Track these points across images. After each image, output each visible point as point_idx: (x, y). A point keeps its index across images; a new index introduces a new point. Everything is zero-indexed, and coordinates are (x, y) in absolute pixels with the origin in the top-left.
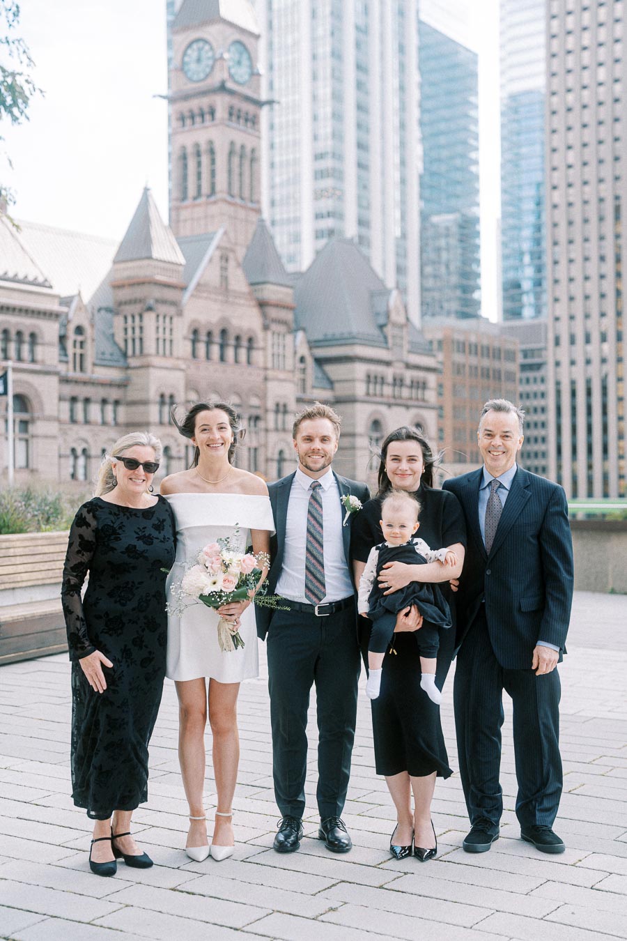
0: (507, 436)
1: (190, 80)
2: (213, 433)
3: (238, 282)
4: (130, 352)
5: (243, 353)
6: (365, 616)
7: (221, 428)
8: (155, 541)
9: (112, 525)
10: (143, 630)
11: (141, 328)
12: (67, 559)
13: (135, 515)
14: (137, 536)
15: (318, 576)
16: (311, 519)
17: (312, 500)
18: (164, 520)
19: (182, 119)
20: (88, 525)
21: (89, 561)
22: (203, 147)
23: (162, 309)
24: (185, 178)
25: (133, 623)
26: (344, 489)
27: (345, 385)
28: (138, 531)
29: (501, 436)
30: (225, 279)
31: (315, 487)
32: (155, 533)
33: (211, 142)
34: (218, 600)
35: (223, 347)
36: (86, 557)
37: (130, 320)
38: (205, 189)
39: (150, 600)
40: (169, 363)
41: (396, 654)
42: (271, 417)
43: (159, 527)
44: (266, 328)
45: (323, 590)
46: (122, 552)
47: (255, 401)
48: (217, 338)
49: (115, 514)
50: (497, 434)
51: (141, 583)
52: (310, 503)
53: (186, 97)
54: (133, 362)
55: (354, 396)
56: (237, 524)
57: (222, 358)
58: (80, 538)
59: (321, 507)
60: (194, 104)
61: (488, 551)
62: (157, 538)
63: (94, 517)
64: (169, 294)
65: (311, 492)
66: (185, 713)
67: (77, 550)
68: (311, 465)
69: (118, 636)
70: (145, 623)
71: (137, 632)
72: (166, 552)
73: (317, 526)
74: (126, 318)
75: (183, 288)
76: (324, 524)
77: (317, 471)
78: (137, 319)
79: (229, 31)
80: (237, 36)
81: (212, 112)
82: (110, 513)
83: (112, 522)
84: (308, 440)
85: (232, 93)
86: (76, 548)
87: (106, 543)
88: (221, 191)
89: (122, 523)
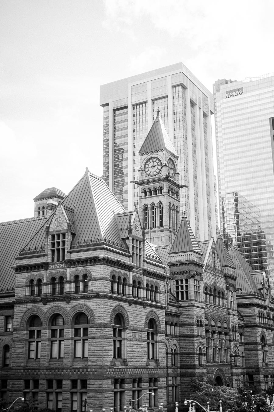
1: (149, 175)
3: (218, 265)
5: (221, 301)
11: (187, 287)
19: (145, 192)
22: (157, 205)
23: (197, 277)
24: (146, 219)
27: (253, 317)
30: (214, 263)
33: (160, 203)
35: (214, 297)
37: (180, 282)
38: (158, 224)
40: (199, 304)
42: (231, 333)
44: (227, 288)
47: (225, 325)
48: (213, 292)
53: (147, 183)
54: (182, 304)
55: (255, 323)
57: (214, 303)
60: (152, 186)
64: (198, 269)
74: (177, 281)
75: (202, 267)
78: (184, 282)
79: (168, 154)
80: (170, 157)
81: (161, 189)
85: (170, 181)
88: (166, 225)
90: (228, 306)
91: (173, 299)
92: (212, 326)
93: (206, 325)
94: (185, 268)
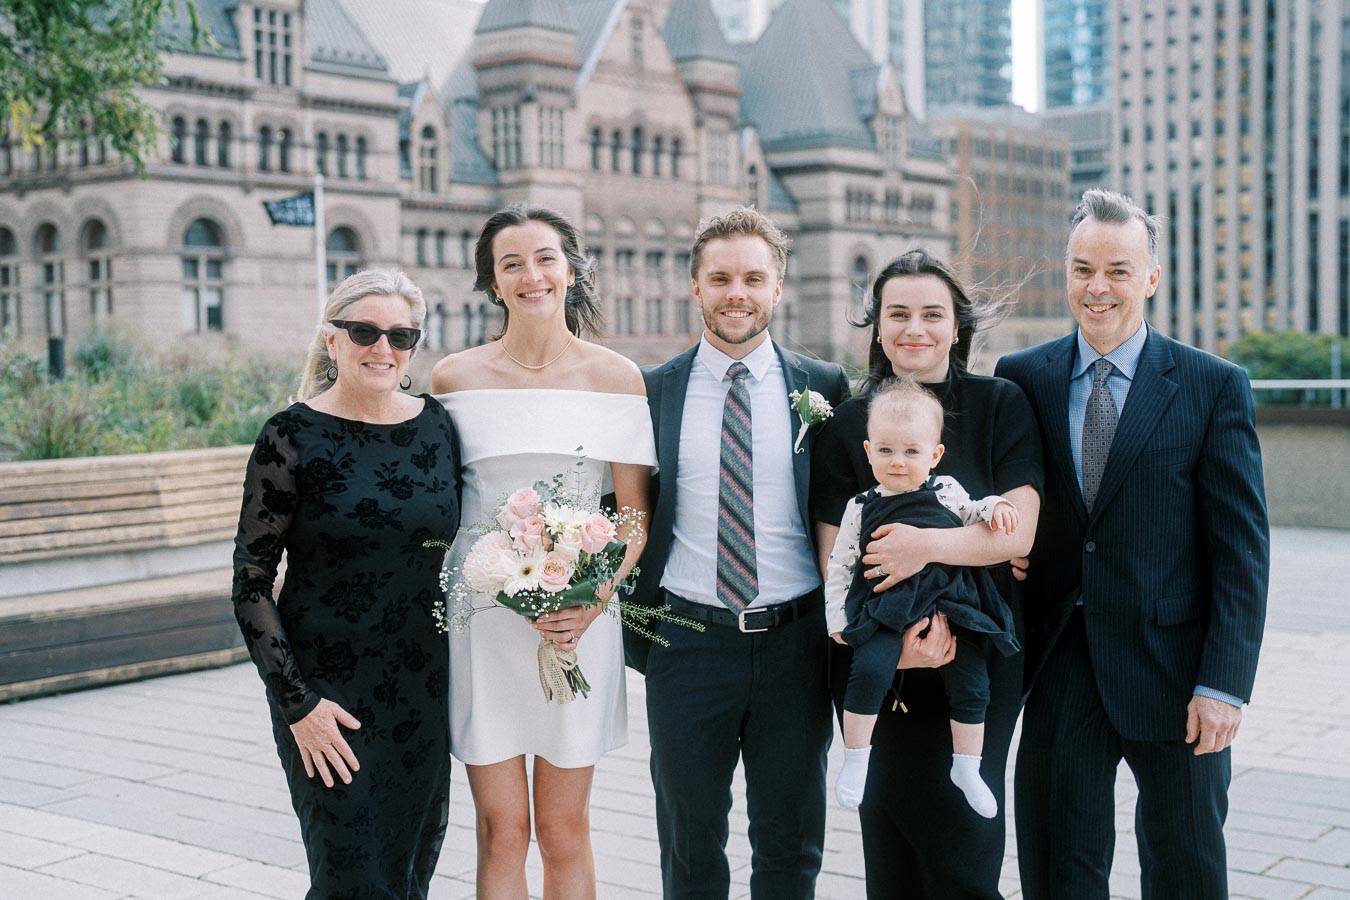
0: (1121, 272)
2: (527, 271)
3: (658, 57)
4: (502, 162)
5: (666, 161)
6: (839, 640)
7: (544, 259)
8: (416, 490)
9: (328, 459)
10: (396, 669)
11: (518, 128)
12: (242, 530)
13: (377, 437)
14: (379, 480)
15: (743, 553)
16: (729, 440)
17: (731, 402)
18: (435, 447)
20: (280, 460)
21: (285, 532)
23: (547, 99)
25: (374, 655)
26: (797, 378)
27: (815, 206)
28: (380, 469)
29: (1107, 273)
30: (637, 53)
31: (738, 374)
32: (417, 474)
34: (534, 607)
35: (637, 152)
36: (278, 524)
37: (501, 116)
39: (408, 608)
40: (556, 177)
41: (905, 710)
43: (425, 461)
44: (698, 124)
45: (753, 583)
46: (349, 515)
47: (682, 231)
48: (628, 140)
49: (335, 437)
50: (1099, 268)
51: (389, 575)
52: (727, 408)
54: (507, 177)
55: (827, 221)
56: (580, 448)
57: (636, 169)
58: (264, 487)
59: (748, 414)
61: (1089, 505)
62: (421, 484)
63: (293, 443)
64: (557, 77)
65: (729, 385)
66: (487, 828)
67: (260, 509)
68: (728, 331)
69: (345, 681)
70: (399, 655)
71: (384, 672)
72: (440, 510)
73: (740, 453)
74: (494, 113)
75: (577, 68)
76: (755, 449)
77: (740, 343)
78: (511, 113)
82: (326, 435)
83: (329, 452)
84: (720, 280)
86: (258, 506)
87: (317, 497)
89: (349, 454)
90: (699, 173)
91: (477, 166)
92: (620, 236)
93: (588, 233)
94: (511, 75)
